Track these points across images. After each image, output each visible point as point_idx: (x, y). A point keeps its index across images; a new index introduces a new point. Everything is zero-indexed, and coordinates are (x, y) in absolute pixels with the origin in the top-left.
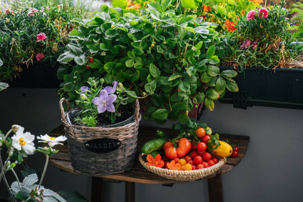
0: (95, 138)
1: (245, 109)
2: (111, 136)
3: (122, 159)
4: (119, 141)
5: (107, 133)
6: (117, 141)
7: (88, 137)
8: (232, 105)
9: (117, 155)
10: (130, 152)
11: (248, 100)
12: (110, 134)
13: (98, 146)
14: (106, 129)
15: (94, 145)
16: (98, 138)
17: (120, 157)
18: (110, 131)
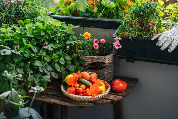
0: (93, 62)
1: (133, 63)
2: (101, 61)
3: (107, 74)
4: (105, 64)
5: (99, 59)
6: (104, 63)
7: (89, 62)
8: (125, 60)
9: (104, 71)
10: (111, 70)
11: (135, 57)
12: (100, 60)
13: (94, 66)
14: (99, 57)
15: (92, 66)
16: (95, 62)
17: (105, 73)
18: (101, 58)
